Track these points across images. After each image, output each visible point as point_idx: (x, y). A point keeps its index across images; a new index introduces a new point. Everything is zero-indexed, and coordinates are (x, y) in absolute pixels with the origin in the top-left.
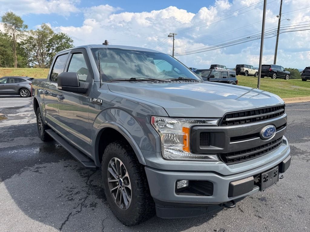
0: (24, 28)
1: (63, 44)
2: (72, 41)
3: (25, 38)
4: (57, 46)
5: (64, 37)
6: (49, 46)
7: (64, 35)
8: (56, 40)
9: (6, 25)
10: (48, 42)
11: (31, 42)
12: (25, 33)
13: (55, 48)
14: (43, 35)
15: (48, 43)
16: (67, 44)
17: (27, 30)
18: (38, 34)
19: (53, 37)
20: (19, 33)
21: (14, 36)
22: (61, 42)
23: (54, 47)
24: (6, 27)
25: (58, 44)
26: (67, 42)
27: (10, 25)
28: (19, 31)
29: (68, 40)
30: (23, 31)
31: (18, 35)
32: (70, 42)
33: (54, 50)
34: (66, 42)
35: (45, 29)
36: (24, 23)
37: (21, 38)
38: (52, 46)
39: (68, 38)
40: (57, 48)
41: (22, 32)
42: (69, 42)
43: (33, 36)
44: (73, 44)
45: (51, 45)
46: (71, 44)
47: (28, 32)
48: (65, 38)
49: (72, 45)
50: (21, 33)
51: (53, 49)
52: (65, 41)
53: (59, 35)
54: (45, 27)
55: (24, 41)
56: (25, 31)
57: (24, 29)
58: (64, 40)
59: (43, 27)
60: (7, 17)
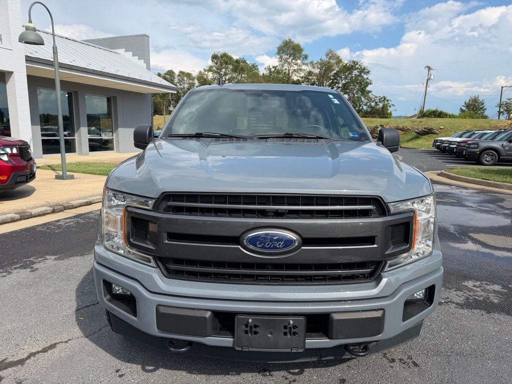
0: (303, 60)
1: (353, 78)
2: (368, 72)
3: (303, 75)
4: (344, 82)
5: (357, 66)
6: (332, 82)
7: (357, 64)
8: (343, 73)
9: (281, 57)
10: (332, 77)
11: (308, 79)
12: (304, 67)
13: (340, 85)
14: (326, 67)
15: (332, 79)
16: (360, 78)
17: (306, 62)
18: (319, 66)
19: (340, 69)
20: (296, 67)
21: (289, 72)
22: (350, 76)
23: (339, 83)
24: (281, 61)
25: (346, 78)
26: (360, 74)
27: (286, 57)
28: (295, 64)
29: (363, 70)
30: (301, 64)
31: (294, 70)
32: (365, 74)
33: (340, 89)
34: (358, 76)
35: (330, 58)
36: (304, 53)
37: (297, 74)
38: (337, 83)
39: (363, 68)
40: (344, 85)
41: (300, 66)
42: (363, 74)
43: (313, 70)
44: (369, 77)
45: (335, 81)
46: (365, 77)
47: (307, 64)
48: (358, 68)
49: (367, 78)
50: (299, 68)
51: (339, 87)
52: (357, 73)
53: (348, 65)
54: (330, 55)
55: (300, 79)
56: (303, 64)
57: (303, 62)
58: (356, 71)
59: (328, 55)
60: (284, 46)
